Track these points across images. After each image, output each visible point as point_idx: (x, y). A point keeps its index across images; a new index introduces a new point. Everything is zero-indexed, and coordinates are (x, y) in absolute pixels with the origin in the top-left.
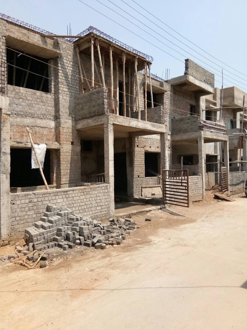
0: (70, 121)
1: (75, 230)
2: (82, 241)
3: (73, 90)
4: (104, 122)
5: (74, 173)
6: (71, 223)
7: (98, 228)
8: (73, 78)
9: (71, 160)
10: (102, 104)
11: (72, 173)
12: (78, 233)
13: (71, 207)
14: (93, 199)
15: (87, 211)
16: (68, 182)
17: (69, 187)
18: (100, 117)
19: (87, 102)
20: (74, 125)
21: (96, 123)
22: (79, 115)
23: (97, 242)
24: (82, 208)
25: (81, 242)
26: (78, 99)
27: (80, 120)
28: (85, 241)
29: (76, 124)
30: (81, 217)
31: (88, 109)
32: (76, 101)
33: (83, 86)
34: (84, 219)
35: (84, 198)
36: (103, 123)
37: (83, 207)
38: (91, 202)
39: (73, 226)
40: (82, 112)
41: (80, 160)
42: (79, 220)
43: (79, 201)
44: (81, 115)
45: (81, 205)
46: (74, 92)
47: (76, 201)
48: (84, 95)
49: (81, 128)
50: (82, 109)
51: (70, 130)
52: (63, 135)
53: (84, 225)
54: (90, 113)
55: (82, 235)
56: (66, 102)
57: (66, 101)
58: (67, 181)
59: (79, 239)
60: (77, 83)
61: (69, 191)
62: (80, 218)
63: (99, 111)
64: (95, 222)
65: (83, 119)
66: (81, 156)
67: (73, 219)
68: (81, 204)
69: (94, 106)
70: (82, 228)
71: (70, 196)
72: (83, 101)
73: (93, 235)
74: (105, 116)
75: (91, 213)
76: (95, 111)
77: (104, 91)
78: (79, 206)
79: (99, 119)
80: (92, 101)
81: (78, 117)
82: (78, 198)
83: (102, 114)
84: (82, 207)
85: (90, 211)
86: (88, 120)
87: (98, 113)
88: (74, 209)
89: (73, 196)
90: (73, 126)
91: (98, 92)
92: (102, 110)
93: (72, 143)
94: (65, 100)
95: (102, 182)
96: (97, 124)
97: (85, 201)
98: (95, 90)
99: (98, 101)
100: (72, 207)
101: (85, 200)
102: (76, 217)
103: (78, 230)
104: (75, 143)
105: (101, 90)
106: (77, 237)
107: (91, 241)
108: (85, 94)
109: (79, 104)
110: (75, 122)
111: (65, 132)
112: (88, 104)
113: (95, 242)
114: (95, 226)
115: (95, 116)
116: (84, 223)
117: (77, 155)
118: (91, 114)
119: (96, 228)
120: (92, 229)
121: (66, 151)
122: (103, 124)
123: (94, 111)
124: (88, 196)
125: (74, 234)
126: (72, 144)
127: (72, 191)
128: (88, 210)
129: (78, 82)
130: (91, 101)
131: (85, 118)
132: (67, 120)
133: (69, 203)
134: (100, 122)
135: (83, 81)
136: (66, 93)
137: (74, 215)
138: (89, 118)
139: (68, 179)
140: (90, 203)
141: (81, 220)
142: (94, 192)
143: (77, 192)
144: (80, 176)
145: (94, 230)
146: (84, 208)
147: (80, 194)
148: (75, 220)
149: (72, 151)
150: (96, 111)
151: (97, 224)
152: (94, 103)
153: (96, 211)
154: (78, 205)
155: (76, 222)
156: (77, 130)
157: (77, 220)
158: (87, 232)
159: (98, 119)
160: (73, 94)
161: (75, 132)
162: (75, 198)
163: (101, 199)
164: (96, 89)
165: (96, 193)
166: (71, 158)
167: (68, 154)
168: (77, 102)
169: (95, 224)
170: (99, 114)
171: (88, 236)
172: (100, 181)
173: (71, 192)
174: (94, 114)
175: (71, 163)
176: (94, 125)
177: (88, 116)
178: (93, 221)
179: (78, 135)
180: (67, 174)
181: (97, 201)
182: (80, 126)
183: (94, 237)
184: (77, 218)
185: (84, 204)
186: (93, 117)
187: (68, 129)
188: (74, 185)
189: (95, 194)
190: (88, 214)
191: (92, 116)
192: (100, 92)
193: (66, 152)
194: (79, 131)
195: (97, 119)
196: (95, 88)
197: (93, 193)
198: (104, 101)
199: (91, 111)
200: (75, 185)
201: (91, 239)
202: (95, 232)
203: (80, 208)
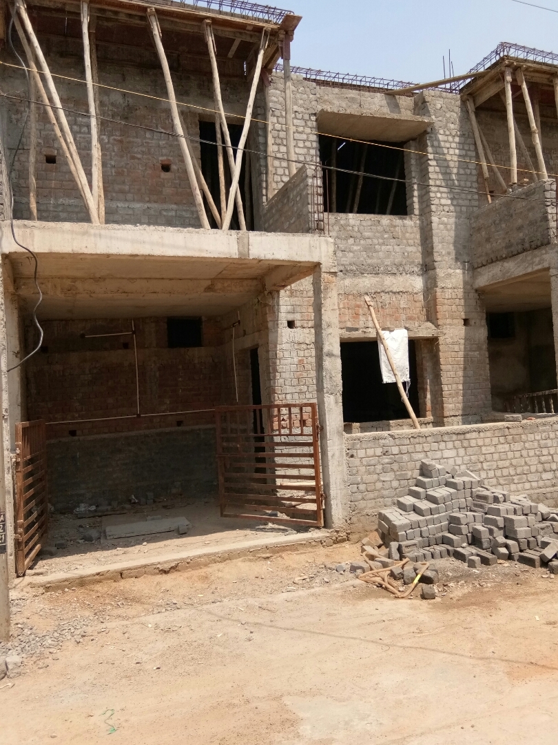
0: (458, 271)
1: (494, 523)
2: (513, 551)
3: (463, 199)
4: (550, 264)
5: (473, 391)
6: (481, 506)
7: (552, 525)
8: (462, 171)
9: (464, 361)
10: (541, 221)
11: (470, 391)
12: (502, 532)
13: (476, 469)
14: (532, 453)
15: (516, 481)
16: (460, 412)
17: (464, 423)
18: (536, 252)
19: (501, 220)
20: (467, 278)
21: (526, 268)
22: (481, 256)
23: (553, 557)
24: (505, 474)
25: (510, 553)
26: (477, 217)
27: (484, 265)
28: (521, 551)
29: (474, 277)
30: (504, 495)
31: (504, 238)
32: (470, 224)
33: (486, 185)
34: (513, 498)
35: (507, 449)
36: (546, 265)
37: (505, 472)
38: (527, 459)
39: (486, 514)
40: (488, 246)
41: (487, 361)
42: (501, 500)
43: (496, 456)
44: (487, 254)
45: (499, 467)
46: (467, 203)
47: (489, 457)
48: (490, 206)
49: (487, 284)
50: (488, 240)
51: (460, 292)
52: (444, 304)
53: (515, 512)
54: (509, 246)
55: (512, 536)
56: (447, 230)
57: (449, 227)
58: (458, 409)
59: (507, 546)
60: (472, 182)
61: (468, 432)
62: (501, 496)
63: (534, 239)
64: (543, 508)
65: (492, 262)
66: (488, 350)
67: (485, 498)
68: (501, 464)
69: (520, 228)
70: (512, 521)
71: (473, 443)
72: (490, 221)
73: (540, 539)
74: (552, 249)
75: (527, 485)
76: (524, 239)
77: (547, 188)
78: (495, 467)
79: (535, 256)
80: (514, 217)
81: (479, 260)
82: (492, 449)
83: (542, 245)
84: (504, 470)
85: (524, 481)
86: (506, 264)
87: (532, 243)
88: (483, 475)
89: (480, 443)
90: (465, 283)
91: (528, 194)
92: (542, 235)
93: (466, 322)
94: (446, 224)
95: (551, 412)
96: (530, 270)
97: (509, 457)
98: (520, 190)
99: (530, 214)
100: (480, 470)
101: (510, 455)
102: (493, 493)
103: (502, 525)
104: (472, 322)
105: (539, 185)
106: (501, 539)
107: (538, 554)
108: (494, 205)
109: (479, 229)
110: (470, 272)
111: (447, 297)
112: (503, 226)
113: (550, 558)
114: (544, 519)
115: (524, 250)
116: (515, 509)
117: (479, 349)
118: (512, 249)
119: (548, 523)
120: (536, 526)
121: (451, 341)
122: (548, 269)
123: (520, 241)
124: (518, 446)
125: (491, 532)
126: (465, 324)
127: (475, 431)
128: (519, 479)
129: (474, 178)
130: (512, 216)
131: (497, 260)
132: (452, 271)
133: (470, 460)
134: (539, 264)
135: (487, 175)
136: (446, 209)
137: (487, 489)
138: (506, 258)
139: (460, 406)
140: (523, 464)
141: (505, 501)
142: (531, 437)
143: (489, 434)
144: (489, 397)
145: (542, 529)
146: (508, 474)
147: (495, 440)
148: (491, 500)
149: (466, 339)
150: (527, 238)
151: (549, 513)
152: (520, 221)
153: (541, 483)
154: (492, 465)
155: (492, 506)
156: (476, 291)
157: (496, 499)
158: (526, 531)
159: (532, 259)
160: (464, 209)
161: (473, 295)
162: (483, 448)
163: (552, 453)
164: (524, 186)
165: (537, 438)
166: (465, 357)
167: (456, 348)
168: (474, 225)
169: (542, 514)
170: (533, 246)
171: (528, 542)
172: (545, 410)
173: (474, 435)
174: (520, 247)
175: (465, 369)
176: (521, 274)
177: (504, 253)
178: (537, 507)
179: (478, 302)
180: (457, 393)
181: (543, 459)
182: (483, 280)
183: (545, 545)
184: (494, 496)
185: (507, 463)
186: (519, 253)
187: (455, 290)
188: (475, 419)
189: (535, 440)
190: (520, 489)
191: (516, 253)
192: (534, 193)
193: (453, 344)
194: (480, 292)
195: (529, 258)
196: (521, 185)
197: (529, 439)
198: (547, 213)
199: (512, 240)
200: (479, 418)
201: (537, 548)
202: (545, 533)
203: (498, 473)
